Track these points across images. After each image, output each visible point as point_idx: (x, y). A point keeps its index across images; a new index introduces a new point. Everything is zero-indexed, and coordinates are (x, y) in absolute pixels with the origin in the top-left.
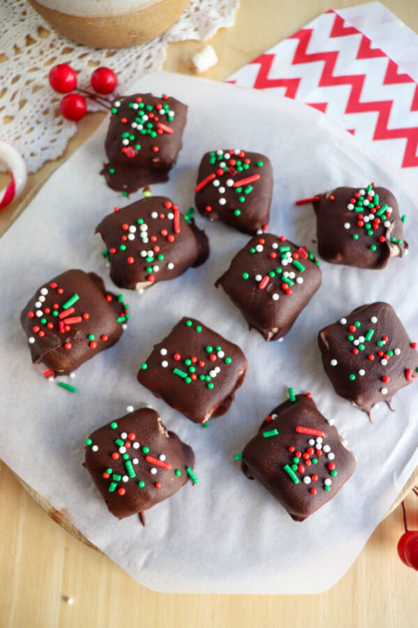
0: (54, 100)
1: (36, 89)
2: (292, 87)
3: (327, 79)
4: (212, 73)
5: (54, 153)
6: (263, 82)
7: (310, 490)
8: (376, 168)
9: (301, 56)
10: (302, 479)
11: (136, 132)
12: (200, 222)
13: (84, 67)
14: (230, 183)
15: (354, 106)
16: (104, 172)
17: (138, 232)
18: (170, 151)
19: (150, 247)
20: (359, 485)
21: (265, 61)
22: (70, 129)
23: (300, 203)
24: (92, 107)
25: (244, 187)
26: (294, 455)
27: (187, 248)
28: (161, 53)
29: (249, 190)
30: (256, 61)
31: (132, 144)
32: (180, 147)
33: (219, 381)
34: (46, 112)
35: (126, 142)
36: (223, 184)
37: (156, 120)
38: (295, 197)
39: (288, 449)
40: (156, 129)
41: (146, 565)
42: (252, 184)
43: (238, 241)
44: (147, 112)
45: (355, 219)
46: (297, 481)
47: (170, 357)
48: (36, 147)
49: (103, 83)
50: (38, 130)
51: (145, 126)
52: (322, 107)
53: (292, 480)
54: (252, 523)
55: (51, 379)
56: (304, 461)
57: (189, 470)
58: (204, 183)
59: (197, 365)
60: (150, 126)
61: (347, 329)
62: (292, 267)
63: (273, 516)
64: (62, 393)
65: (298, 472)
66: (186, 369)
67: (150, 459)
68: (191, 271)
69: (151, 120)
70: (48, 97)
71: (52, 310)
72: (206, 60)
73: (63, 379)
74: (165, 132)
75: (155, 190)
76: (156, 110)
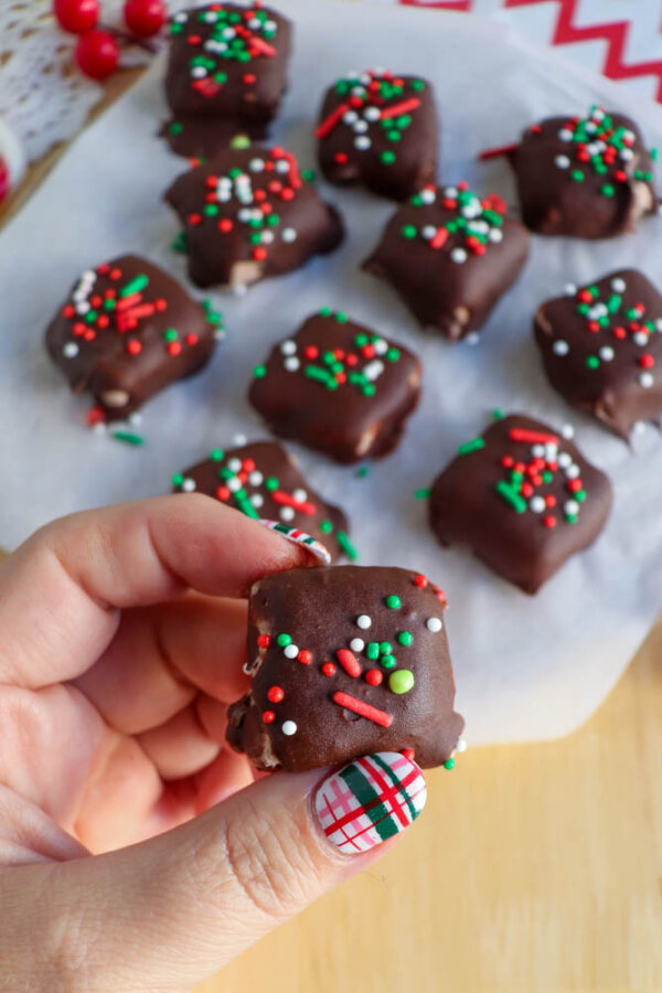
0: (61, 49)
1: (27, 33)
7: (542, 519)
10: (528, 500)
11: (214, 56)
14: (373, 113)
16: (164, 132)
17: (233, 190)
19: (255, 204)
22: (91, 94)
23: (488, 156)
24: (130, 57)
25: (395, 118)
26: (511, 469)
29: (404, 122)
31: (210, 74)
33: (382, 383)
34: (47, 70)
35: (200, 72)
36: (361, 116)
37: (245, 36)
38: (476, 147)
39: (500, 462)
40: (248, 47)
42: (411, 113)
44: (230, 24)
45: (575, 151)
46: (521, 506)
47: (300, 354)
48: (37, 122)
50: (35, 100)
51: (230, 44)
53: (510, 506)
56: (528, 478)
57: (342, 538)
58: (331, 121)
59: (344, 362)
60: (238, 44)
61: (578, 298)
62: (480, 218)
65: (522, 494)
66: (327, 368)
67: (281, 497)
69: (239, 36)
71: (104, 298)
74: (263, 55)
76: (244, 22)
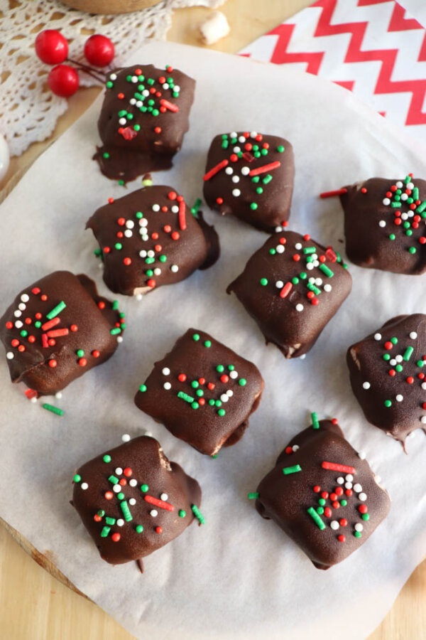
0: (41, 73)
1: (21, 59)
2: (314, 62)
3: (355, 54)
4: (223, 45)
5: (40, 134)
6: (280, 56)
7: (338, 537)
8: (411, 157)
9: (325, 28)
10: (328, 523)
11: (135, 109)
12: (209, 216)
13: (76, 35)
14: (246, 171)
15: (385, 85)
16: (97, 157)
17: (137, 228)
18: (175, 132)
19: (150, 245)
20: (391, 526)
21: (284, 32)
22: (60, 106)
23: (325, 196)
24: (86, 81)
25: (262, 176)
26: (320, 496)
27: (195, 246)
28: (165, 20)
29: (268, 180)
30: (272, 32)
31: (130, 124)
32: (186, 129)
33: (231, 406)
34: (32, 87)
35: (123, 121)
36: (237, 172)
37: (159, 95)
38: (319, 189)
39: (312, 488)
40: (158, 106)
41: (144, 618)
42: (271, 173)
43: (254, 239)
44: (148, 87)
45: (392, 216)
46: (323, 526)
47: (173, 378)
48: (20, 127)
49: (97, 54)
50: (23, 107)
51: (146, 103)
52: (348, 85)
53: (317, 526)
54: (268, 569)
55: (34, 400)
56: (331, 503)
57: (195, 508)
58: (214, 171)
59: (205, 387)
60: (152, 102)
61: (382, 345)
62: (319, 272)
63: (293, 561)
64: (48, 416)
65: (324, 516)
66: (193, 392)
67: (150, 499)
68: (198, 273)
69: (152, 96)
70: (35, 69)
71: (34, 320)
72: (216, 29)
73: (47, 400)
74: (168, 110)
75: (156, 179)
76: (159, 84)
